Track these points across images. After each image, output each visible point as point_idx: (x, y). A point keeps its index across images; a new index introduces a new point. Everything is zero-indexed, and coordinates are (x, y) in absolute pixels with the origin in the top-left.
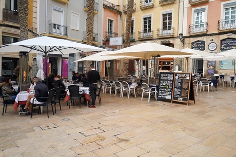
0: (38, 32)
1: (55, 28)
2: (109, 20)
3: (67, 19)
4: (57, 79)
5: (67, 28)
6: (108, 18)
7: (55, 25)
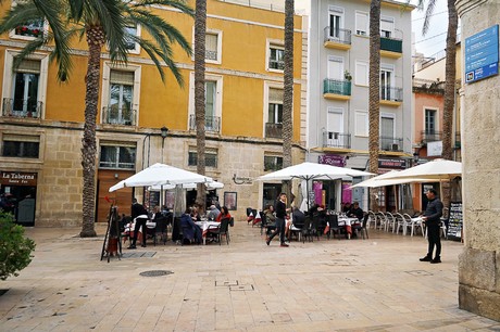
0: (307, 147)
1: (330, 137)
2: (427, 111)
3: (348, 123)
4: (320, 209)
5: (349, 136)
6: (425, 107)
7: (330, 134)
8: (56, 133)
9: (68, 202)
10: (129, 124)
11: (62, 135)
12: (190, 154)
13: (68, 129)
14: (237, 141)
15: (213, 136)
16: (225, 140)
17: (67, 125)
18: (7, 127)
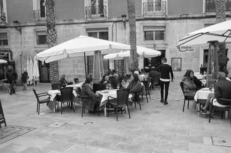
8: (62, 27)
9: (72, 69)
10: (103, 16)
11: (65, 29)
12: (145, 32)
13: (68, 24)
14: (180, 18)
15: (161, 17)
16: (171, 19)
17: (67, 22)
18: (37, 27)
